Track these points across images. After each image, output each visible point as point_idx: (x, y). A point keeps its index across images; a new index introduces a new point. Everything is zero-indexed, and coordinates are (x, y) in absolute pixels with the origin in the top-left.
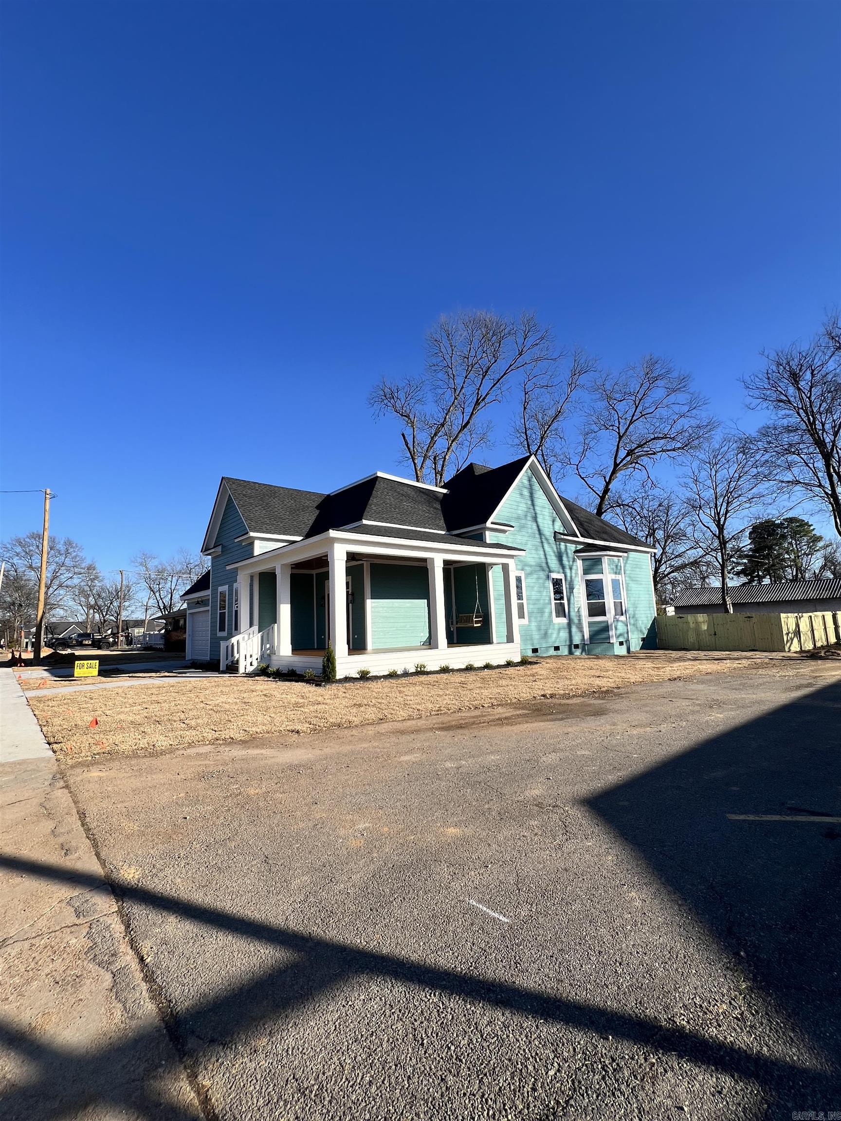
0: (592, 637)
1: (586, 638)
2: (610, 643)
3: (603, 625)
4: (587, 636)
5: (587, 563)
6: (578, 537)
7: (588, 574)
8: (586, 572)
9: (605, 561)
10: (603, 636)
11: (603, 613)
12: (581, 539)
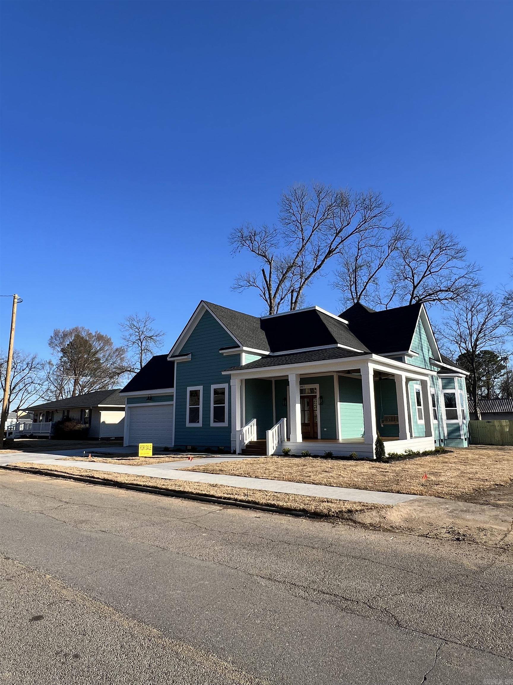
0: (449, 434)
1: (445, 435)
2: (461, 439)
3: (456, 426)
4: (446, 434)
5: (445, 381)
6: (440, 362)
7: (446, 389)
8: (444, 388)
9: (456, 379)
10: (457, 434)
11: (456, 418)
12: (442, 364)
